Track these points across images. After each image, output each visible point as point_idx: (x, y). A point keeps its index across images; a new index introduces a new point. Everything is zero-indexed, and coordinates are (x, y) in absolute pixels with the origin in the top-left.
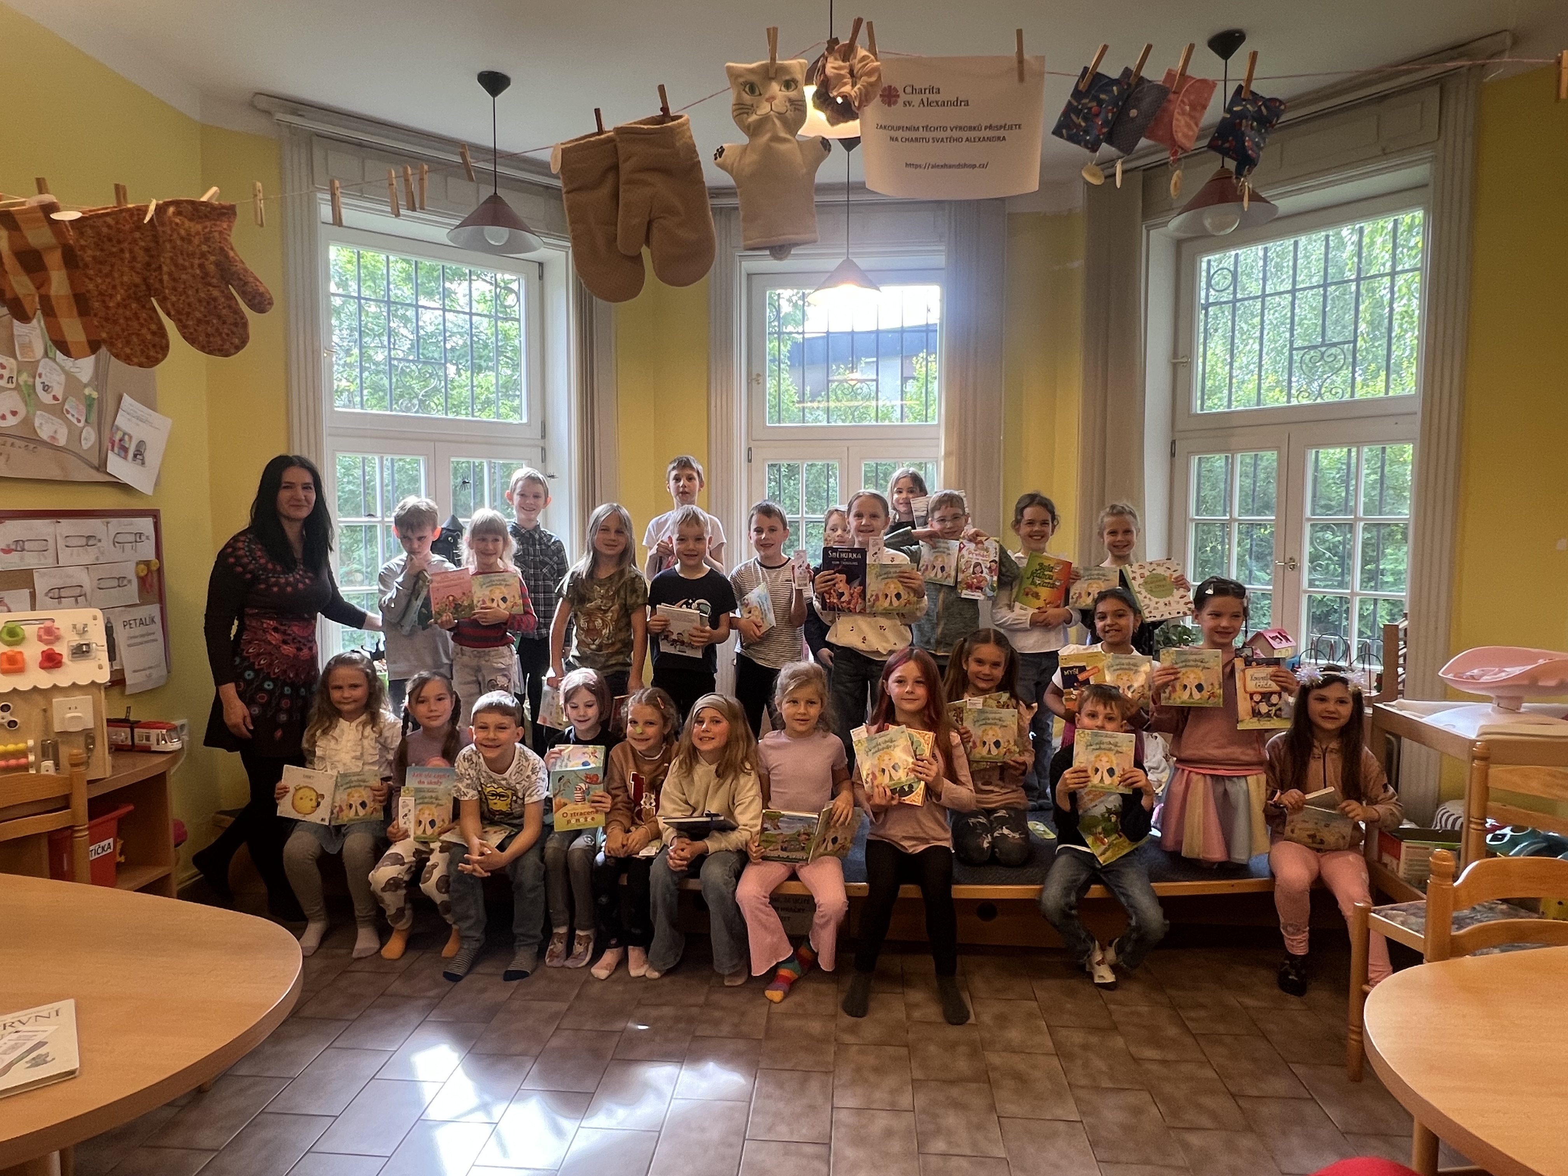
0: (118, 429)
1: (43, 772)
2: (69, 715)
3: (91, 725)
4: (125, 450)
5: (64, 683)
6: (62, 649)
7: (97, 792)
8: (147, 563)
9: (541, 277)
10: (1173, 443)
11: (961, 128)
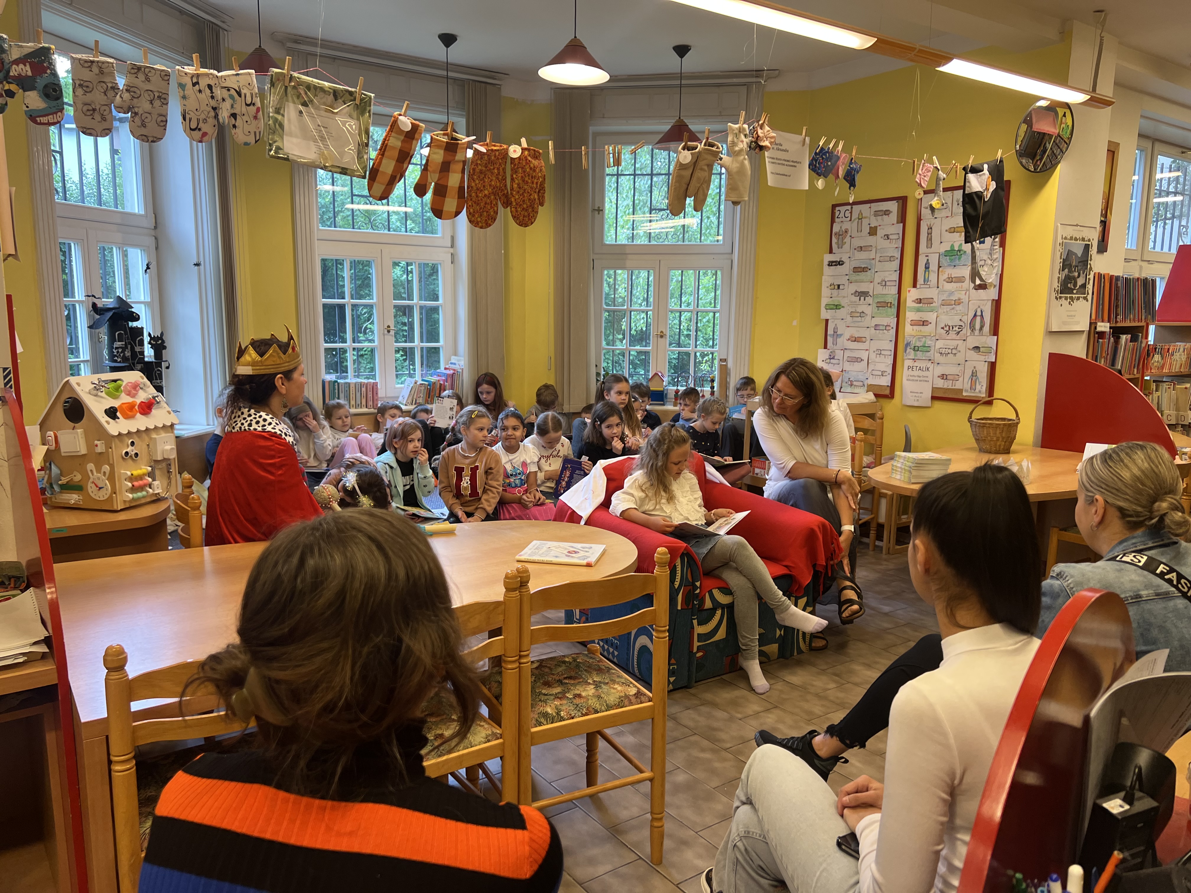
10: (593, 261)
11: (785, 160)
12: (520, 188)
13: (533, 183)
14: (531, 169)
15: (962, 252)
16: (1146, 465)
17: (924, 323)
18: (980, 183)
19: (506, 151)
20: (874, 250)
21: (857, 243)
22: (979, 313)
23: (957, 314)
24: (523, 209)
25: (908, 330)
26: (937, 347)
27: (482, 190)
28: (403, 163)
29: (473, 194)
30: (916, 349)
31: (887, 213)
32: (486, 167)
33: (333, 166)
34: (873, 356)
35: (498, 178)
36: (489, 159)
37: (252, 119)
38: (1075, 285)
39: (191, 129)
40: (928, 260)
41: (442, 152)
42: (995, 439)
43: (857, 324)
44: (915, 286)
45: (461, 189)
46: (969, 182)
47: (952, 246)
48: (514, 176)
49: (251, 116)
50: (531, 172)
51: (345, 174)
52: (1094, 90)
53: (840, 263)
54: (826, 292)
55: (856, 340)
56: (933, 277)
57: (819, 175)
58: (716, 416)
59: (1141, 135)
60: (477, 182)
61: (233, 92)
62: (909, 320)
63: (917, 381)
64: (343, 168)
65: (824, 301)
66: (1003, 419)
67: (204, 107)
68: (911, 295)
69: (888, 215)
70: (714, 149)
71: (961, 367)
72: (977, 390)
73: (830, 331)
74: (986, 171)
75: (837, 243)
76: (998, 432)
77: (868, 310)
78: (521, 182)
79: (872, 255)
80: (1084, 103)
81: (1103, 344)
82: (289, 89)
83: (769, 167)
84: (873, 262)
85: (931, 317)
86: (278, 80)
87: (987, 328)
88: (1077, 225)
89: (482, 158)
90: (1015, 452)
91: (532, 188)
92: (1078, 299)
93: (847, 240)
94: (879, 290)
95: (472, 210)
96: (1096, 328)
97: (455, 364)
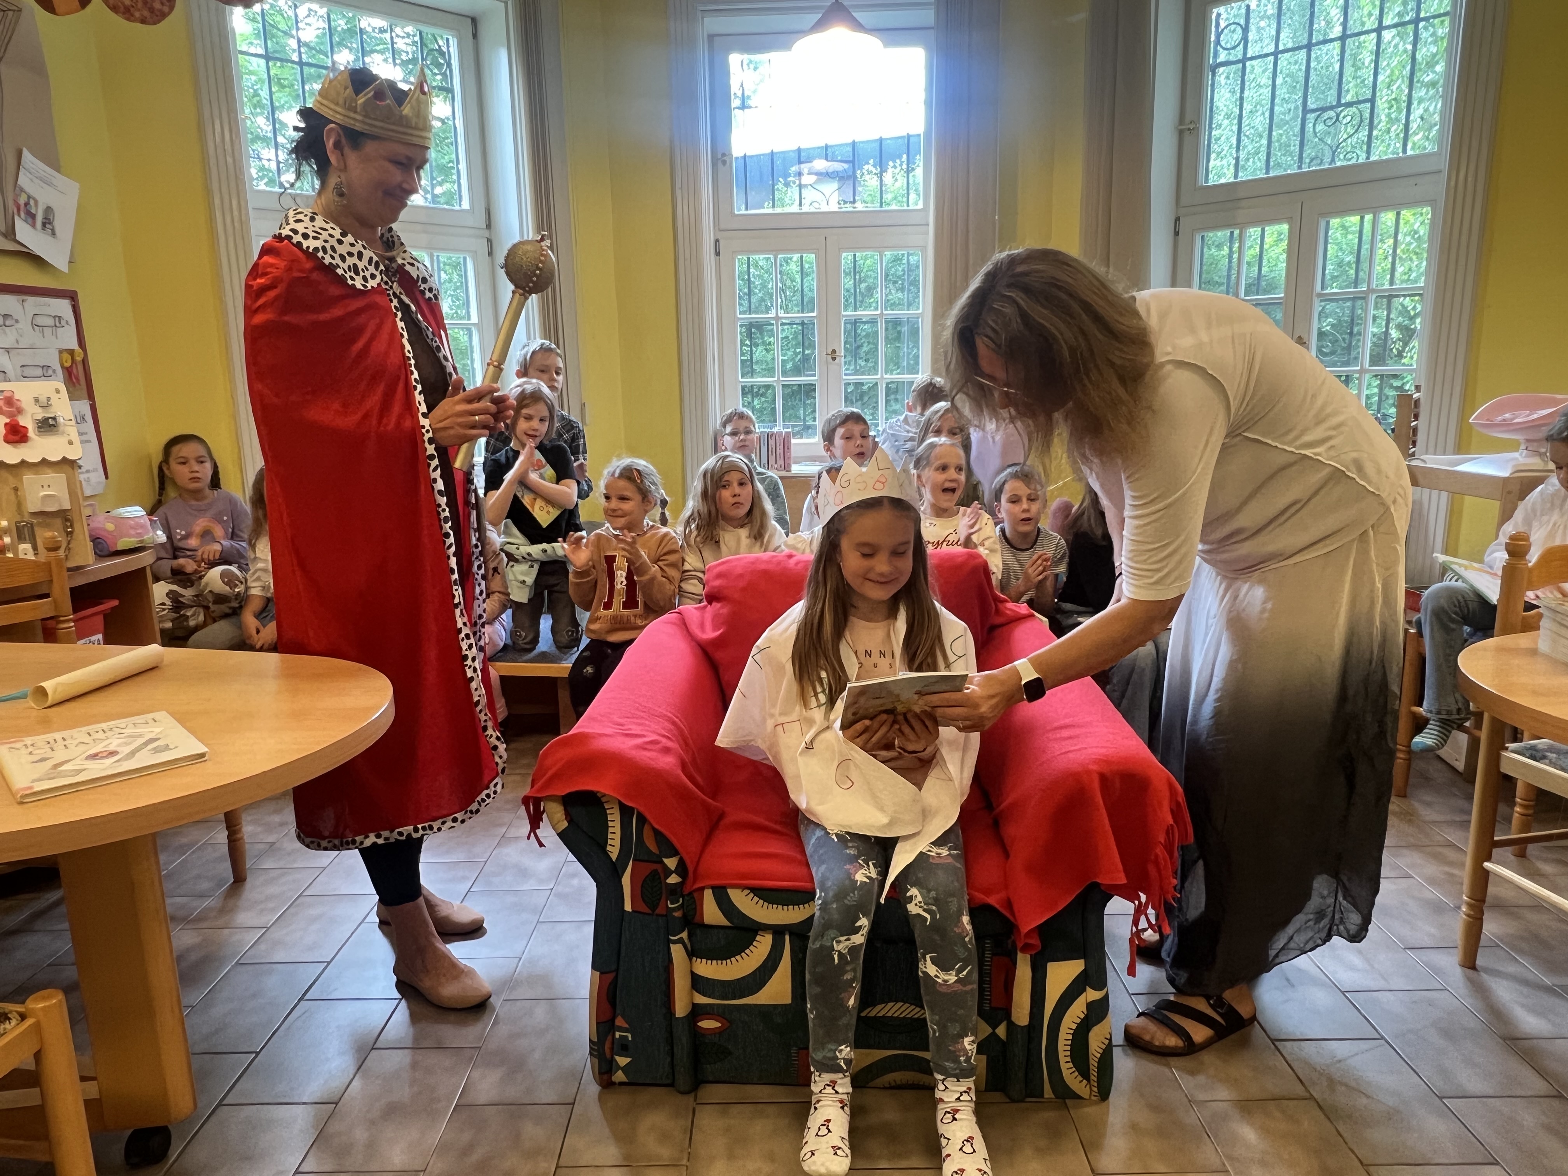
0: (22, 190)
1: (21, 556)
2: (42, 494)
3: (67, 506)
4: (33, 216)
5: (34, 459)
6: (27, 421)
7: (81, 581)
8: (71, 352)
9: (475, 36)
10: (1177, 219)
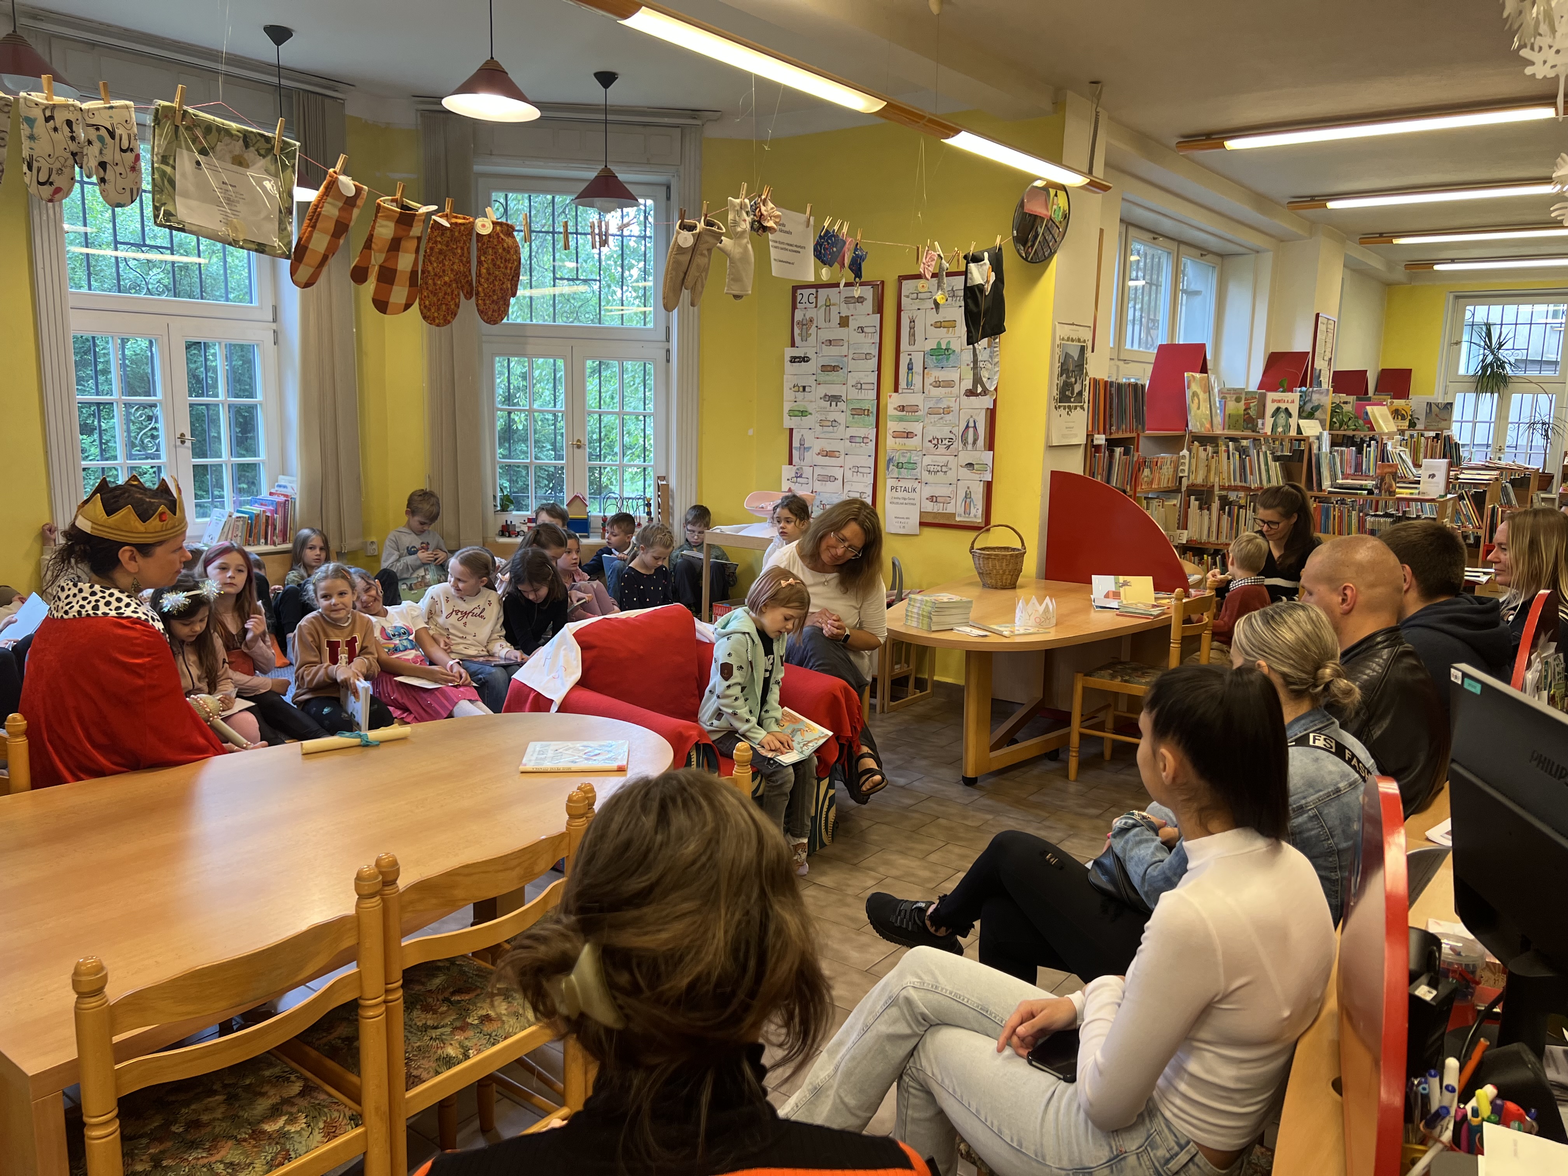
11: (788, 244)
12: (489, 274)
13: (506, 268)
14: (504, 249)
15: (950, 352)
16: (1309, 627)
17: (909, 435)
18: (982, 275)
19: (472, 226)
20: (846, 345)
21: (825, 335)
22: (971, 424)
23: (946, 425)
24: (493, 301)
25: (890, 443)
26: (925, 463)
27: (440, 277)
28: (339, 238)
29: (430, 282)
30: (900, 466)
31: (861, 300)
32: (447, 246)
33: (245, 240)
34: (849, 474)
35: (461, 261)
36: (452, 236)
37: (128, 170)
38: (1072, 393)
39: (39, 183)
40: (911, 359)
41: (392, 225)
42: (1001, 572)
43: (828, 435)
44: (896, 390)
45: (414, 273)
46: (971, 273)
47: (939, 343)
48: (483, 258)
49: (127, 167)
50: (504, 254)
51: (263, 252)
52: (1090, 172)
53: (805, 359)
54: (788, 394)
55: (828, 454)
56: (917, 380)
57: (824, 262)
58: (658, 550)
59: (1121, 220)
60: (435, 265)
61: (103, 132)
62: (891, 432)
63: (902, 504)
64: (259, 244)
65: (787, 407)
66: (1006, 549)
67: (60, 151)
68: (892, 401)
69: (862, 302)
70: (715, 229)
71: (953, 487)
72: (972, 515)
73: (795, 444)
74: (986, 261)
75: (801, 335)
76: (1004, 564)
77: (841, 418)
78: (491, 266)
79: (844, 350)
80: (1082, 187)
81: (1100, 457)
82: (181, 129)
83: (774, 253)
84: (845, 359)
85: (917, 428)
86: (166, 116)
87: (981, 442)
88: (1073, 324)
89: (443, 234)
90: (1021, 587)
91: (505, 274)
92: (1076, 408)
93: (813, 330)
94: (854, 394)
95: (427, 303)
96: (1092, 441)
97: (285, 487)
